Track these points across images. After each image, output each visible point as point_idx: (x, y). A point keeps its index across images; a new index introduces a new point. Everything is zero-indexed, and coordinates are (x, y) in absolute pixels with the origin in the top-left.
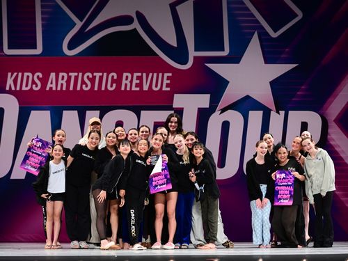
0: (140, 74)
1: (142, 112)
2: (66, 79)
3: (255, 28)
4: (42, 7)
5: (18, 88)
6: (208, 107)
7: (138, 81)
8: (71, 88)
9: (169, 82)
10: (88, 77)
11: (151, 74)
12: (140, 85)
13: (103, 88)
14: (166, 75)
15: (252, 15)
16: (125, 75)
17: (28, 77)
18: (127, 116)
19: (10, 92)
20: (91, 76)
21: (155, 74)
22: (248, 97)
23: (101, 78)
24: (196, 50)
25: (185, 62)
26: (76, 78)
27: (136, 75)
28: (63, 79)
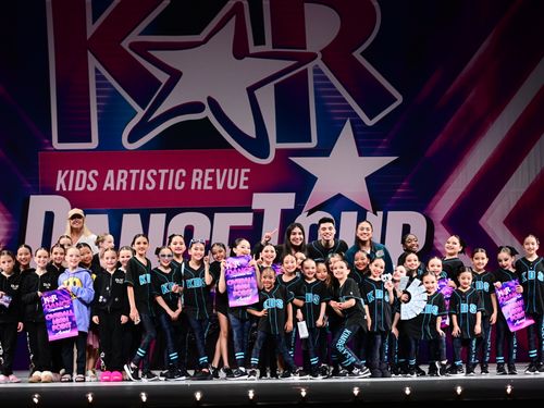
0: (213, 171)
1: (216, 214)
2: (126, 176)
3: (347, 115)
4: (98, 93)
5: (70, 189)
6: (292, 207)
7: (211, 179)
8: (133, 188)
9: (246, 179)
10: (152, 174)
11: (225, 171)
12: (213, 183)
13: (170, 188)
14: (243, 171)
15: (344, 100)
16: (195, 171)
17: (82, 175)
18: (198, 220)
19: (61, 193)
20: (155, 173)
21: (231, 171)
22: (340, 196)
23: (167, 175)
24: (278, 141)
25: (265, 156)
26: (138, 176)
27: (208, 171)
28: (122, 177)
